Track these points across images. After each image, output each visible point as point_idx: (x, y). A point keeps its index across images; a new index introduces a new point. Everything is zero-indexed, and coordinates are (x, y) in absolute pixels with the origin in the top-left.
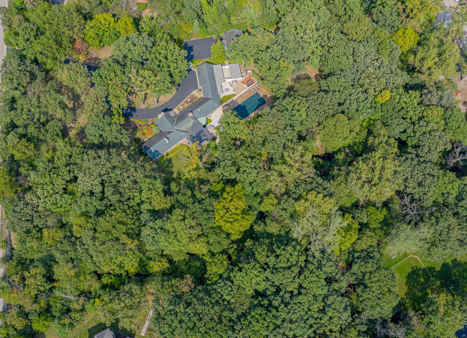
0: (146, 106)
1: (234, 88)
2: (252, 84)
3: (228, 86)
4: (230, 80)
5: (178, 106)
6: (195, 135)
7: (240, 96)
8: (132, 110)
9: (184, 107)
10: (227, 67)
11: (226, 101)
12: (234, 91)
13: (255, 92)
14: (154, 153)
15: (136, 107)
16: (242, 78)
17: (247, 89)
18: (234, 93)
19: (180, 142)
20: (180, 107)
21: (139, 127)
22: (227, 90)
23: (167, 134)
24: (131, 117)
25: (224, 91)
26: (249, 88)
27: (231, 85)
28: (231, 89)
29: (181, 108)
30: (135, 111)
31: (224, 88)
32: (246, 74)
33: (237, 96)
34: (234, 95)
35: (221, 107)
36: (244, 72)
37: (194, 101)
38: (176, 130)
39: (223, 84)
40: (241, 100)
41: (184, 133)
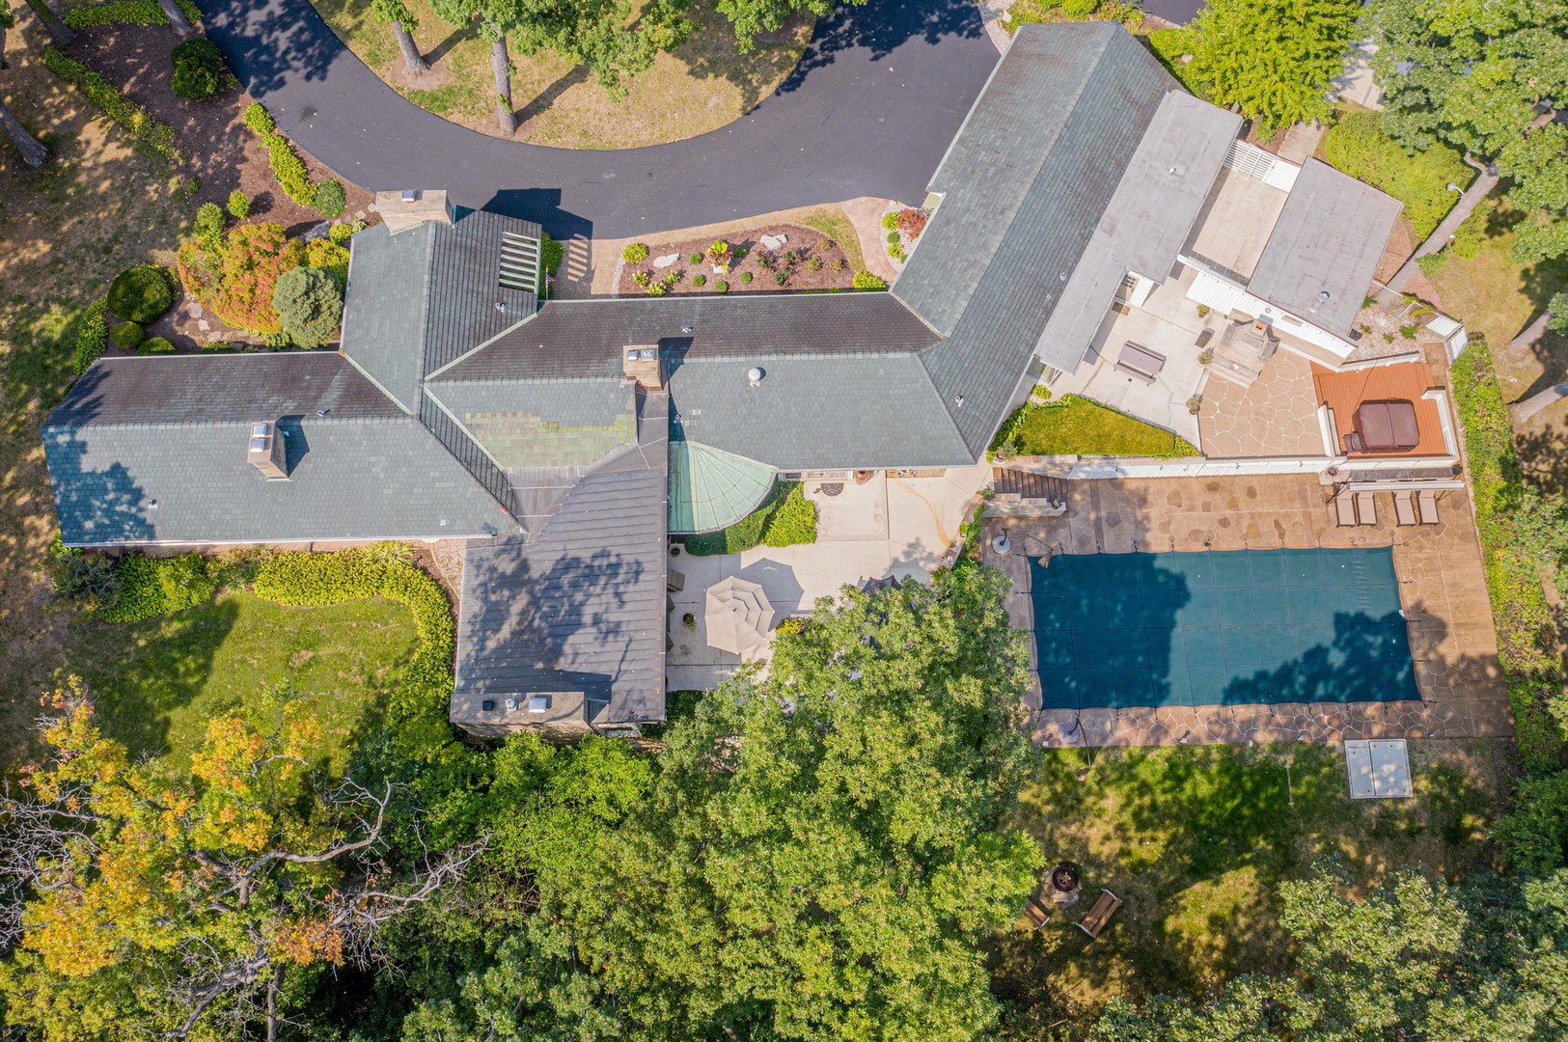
0: (432, 81)
1: (1215, 383)
2: (1403, 450)
3: (1174, 338)
4: (1226, 298)
5: (651, 239)
6: (541, 564)
7: (1213, 485)
8: (301, 47)
9: (693, 272)
10: (1282, 175)
11: (1066, 447)
12: (1196, 406)
13: (1377, 540)
14: (94, 486)
15: (357, 47)
16: (1343, 349)
17: (1320, 466)
18: (1187, 426)
19: (429, 541)
20: (666, 249)
21: (236, 203)
22: (1145, 362)
23: (332, 397)
24: (257, 93)
25: (1111, 350)
26: (1345, 466)
27: (1205, 337)
28: (1184, 375)
29: (661, 262)
30: (319, 69)
31: (1122, 330)
32: (1408, 333)
33: (1197, 468)
34: (1169, 445)
35: (984, 472)
36: (1391, 309)
37: (805, 276)
38: (427, 417)
39: (1144, 285)
40: (1205, 522)
41: (474, 489)
